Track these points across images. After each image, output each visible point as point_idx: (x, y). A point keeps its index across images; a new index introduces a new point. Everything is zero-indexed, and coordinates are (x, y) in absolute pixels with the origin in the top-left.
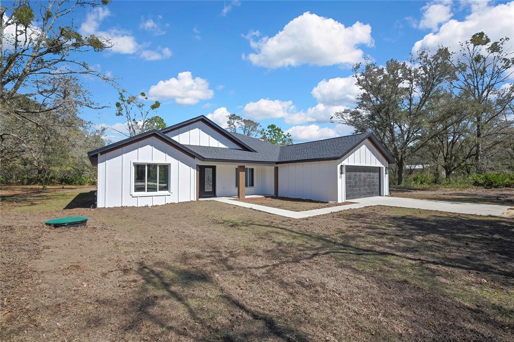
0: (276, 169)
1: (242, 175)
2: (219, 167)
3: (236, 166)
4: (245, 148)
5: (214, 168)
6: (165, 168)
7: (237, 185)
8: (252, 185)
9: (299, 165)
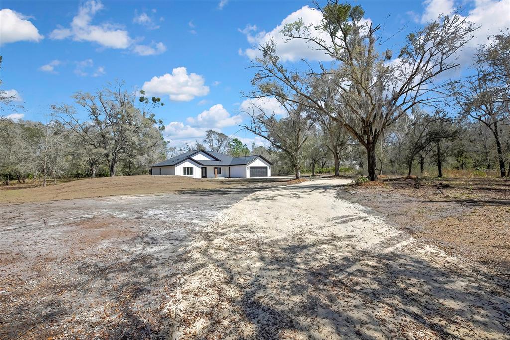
0: (229, 167)
1: (216, 170)
2: (208, 167)
3: (214, 167)
4: (217, 160)
5: (206, 168)
6: (192, 168)
7: (214, 174)
8: (220, 174)
9: (236, 166)
